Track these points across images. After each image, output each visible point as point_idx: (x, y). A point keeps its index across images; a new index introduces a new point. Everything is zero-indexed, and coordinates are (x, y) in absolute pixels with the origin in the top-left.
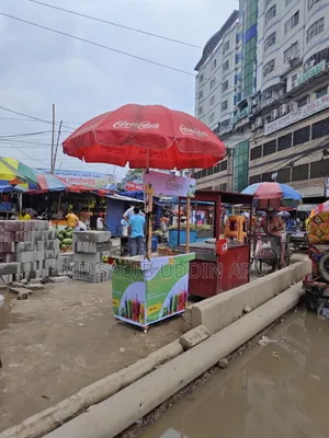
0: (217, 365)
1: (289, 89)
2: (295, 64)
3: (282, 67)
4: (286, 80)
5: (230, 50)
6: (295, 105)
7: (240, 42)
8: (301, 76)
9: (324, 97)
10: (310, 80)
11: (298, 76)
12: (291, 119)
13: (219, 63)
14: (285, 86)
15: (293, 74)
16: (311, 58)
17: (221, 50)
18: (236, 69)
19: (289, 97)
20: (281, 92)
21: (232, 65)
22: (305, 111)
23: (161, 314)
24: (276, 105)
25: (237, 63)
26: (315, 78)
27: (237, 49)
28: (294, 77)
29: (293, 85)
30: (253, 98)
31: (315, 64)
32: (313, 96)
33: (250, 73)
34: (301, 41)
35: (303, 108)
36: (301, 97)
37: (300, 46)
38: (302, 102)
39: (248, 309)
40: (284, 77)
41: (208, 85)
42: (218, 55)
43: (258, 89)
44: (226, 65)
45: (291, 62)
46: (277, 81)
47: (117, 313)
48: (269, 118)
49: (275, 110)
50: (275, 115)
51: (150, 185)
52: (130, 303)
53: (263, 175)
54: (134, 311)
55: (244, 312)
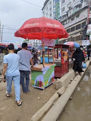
0: (70, 99)
1: (69, 16)
2: (70, 8)
3: (67, 9)
4: (68, 13)
5: (52, 4)
6: (71, 21)
7: (55, 2)
8: (72, 12)
9: (79, 18)
10: (75, 13)
11: (71, 12)
12: (70, 24)
13: (49, 8)
14: (68, 15)
15: (70, 11)
16: (75, 7)
17: (49, 4)
18: (54, 10)
19: (69, 18)
20: (67, 17)
21: (52, 9)
22: (74, 22)
24: (65, 20)
25: (54, 8)
26: (76, 13)
27: (54, 4)
28: (70, 12)
29: (70, 14)
30: (59, 18)
31: (76, 9)
32: (76, 18)
33: (58, 11)
34: (72, 2)
35: (73, 21)
36: (72, 18)
37: (72, 3)
38: (72, 19)
39: (72, 80)
40: (67, 12)
41: (46, 14)
42: (48, 5)
43: (60, 16)
44: (51, 9)
45: (69, 8)
46: (66, 13)
47: (34, 85)
48: (63, 24)
49: (65, 22)
50: (65, 23)
51: (43, 43)
52: (38, 82)
53: (63, 40)
54: (40, 84)
55: (71, 81)
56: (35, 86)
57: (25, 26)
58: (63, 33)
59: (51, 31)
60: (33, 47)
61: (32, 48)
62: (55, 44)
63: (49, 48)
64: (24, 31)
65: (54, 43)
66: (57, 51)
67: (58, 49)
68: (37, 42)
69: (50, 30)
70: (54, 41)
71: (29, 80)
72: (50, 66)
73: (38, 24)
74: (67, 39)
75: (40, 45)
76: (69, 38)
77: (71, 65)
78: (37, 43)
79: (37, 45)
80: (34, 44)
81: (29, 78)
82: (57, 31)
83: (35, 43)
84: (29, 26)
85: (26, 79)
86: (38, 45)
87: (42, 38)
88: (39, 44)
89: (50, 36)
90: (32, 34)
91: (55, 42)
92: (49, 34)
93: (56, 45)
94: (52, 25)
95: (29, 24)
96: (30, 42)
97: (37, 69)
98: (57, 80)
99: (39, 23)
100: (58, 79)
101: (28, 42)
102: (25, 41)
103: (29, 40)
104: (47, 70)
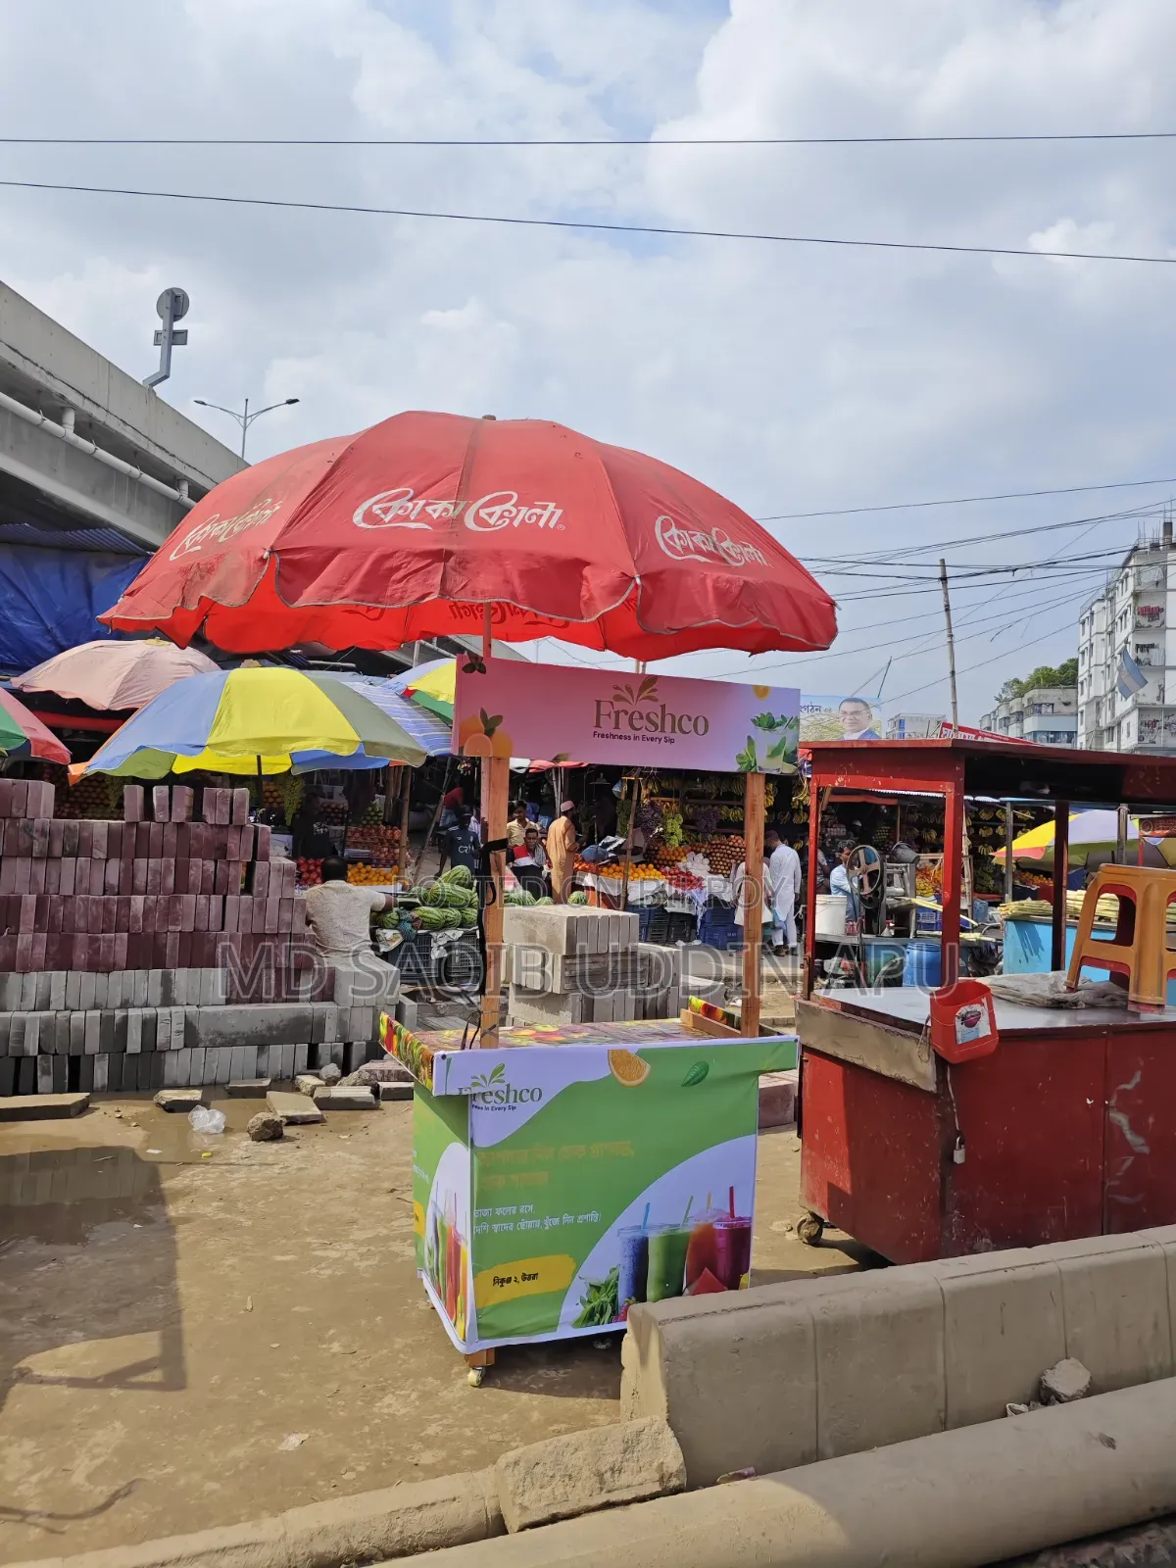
51: (491, 722)
52: (442, 1231)
101: (1066, 704)
102: (1017, 693)
103: (1080, 679)
104: (535, 1094)
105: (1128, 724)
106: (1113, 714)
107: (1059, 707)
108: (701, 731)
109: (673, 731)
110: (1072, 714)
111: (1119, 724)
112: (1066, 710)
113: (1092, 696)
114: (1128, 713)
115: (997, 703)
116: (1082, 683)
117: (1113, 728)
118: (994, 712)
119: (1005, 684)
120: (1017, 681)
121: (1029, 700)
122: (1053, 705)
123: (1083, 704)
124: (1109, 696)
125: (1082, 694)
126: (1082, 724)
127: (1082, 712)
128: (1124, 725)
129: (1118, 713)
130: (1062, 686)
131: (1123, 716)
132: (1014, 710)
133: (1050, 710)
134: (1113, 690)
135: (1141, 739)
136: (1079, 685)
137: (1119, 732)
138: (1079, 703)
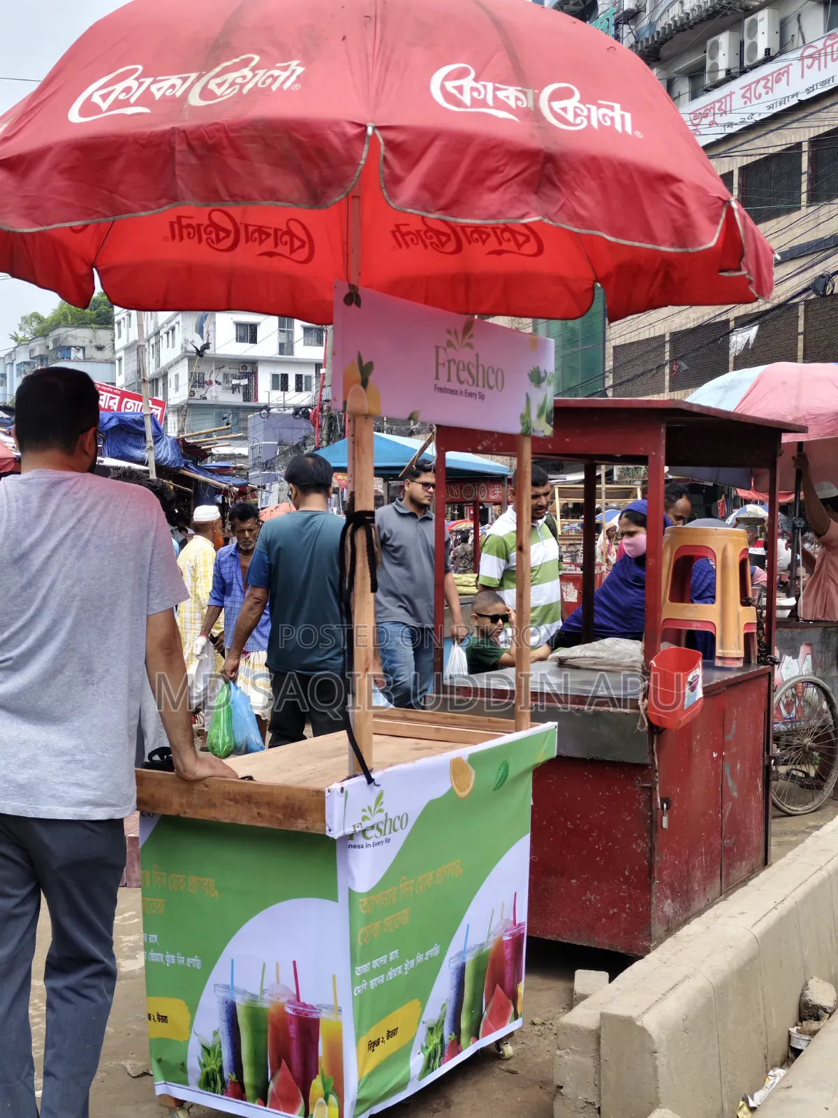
6: (815, 18)
12: (796, 81)
23: (417, 1061)
24: (727, 14)
39: (821, 995)
47: (177, 1072)
48: (695, 74)
49: (724, 39)
50: (723, 53)
51: (365, 371)
52: (255, 1014)
53: (677, 337)
54: (282, 1055)
55: (809, 1013)
56: (209, 1082)
57: (89, 108)
58: (683, 233)
59: (491, 200)
60: (172, 430)
61: (167, 453)
62: (547, 395)
63: (458, 459)
64: (59, 182)
65: (537, 378)
66: (586, 510)
67: (591, 482)
68: (245, 350)
69: (478, 179)
70: (535, 343)
71: (109, 975)
72: (465, 751)
73: (288, 75)
74: (744, 322)
75: (296, 398)
76: (786, 308)
77: (806, 756)
78: (248, 368)
79: (249, 392)
80: (198, 381)
81: (106, 942)
82: (588, 201)
83: (221, 362)
84: (146, 98)
85: (54, 967)
86: (266, 393)
87: (352, 298)
88: (281, 383)
89: (479, 259)
90: (179, 229)
91: (550, 364)
92: (459, 238)
93: (562, 415)
94: (510, 94)
95: (154, 71)
96: (137, 348)
97: (249, 794)
98: (572, 1001)
99: (307, 61)
100: (585, 979)
101: (100, 348)
102: (37, 331)
103: (117, 319)
104: (403, 818)
105: (177, 376)
106: (158, 365)
107: (92, 352)
108: (500, 388)
109: (484, 386)
110: (106, 361)
111: (165, 376)
112: (99, 355)
113: (131, 340)
114: (177, 362)
115: (14, 344)
116: (119, 323)
117: (157, 380)
118: (10, 355)
119: (23, 318)
120: (36, 317)
121: (56, 341)
122: (84, 348)
123: (120, 349)
124: (153, 341)
125: (120, 337)
126: (120, 374)
127: (120, 360)
128: (171, 376)
129: (163, 363)
130: (93, 325)
131: (171, 366)
132: (36, 353)
133: (80, 355)
134: (157, 334)
135: (192, 394)
136: (116, 325)
137: (165, 385)
138: (117, 347)
